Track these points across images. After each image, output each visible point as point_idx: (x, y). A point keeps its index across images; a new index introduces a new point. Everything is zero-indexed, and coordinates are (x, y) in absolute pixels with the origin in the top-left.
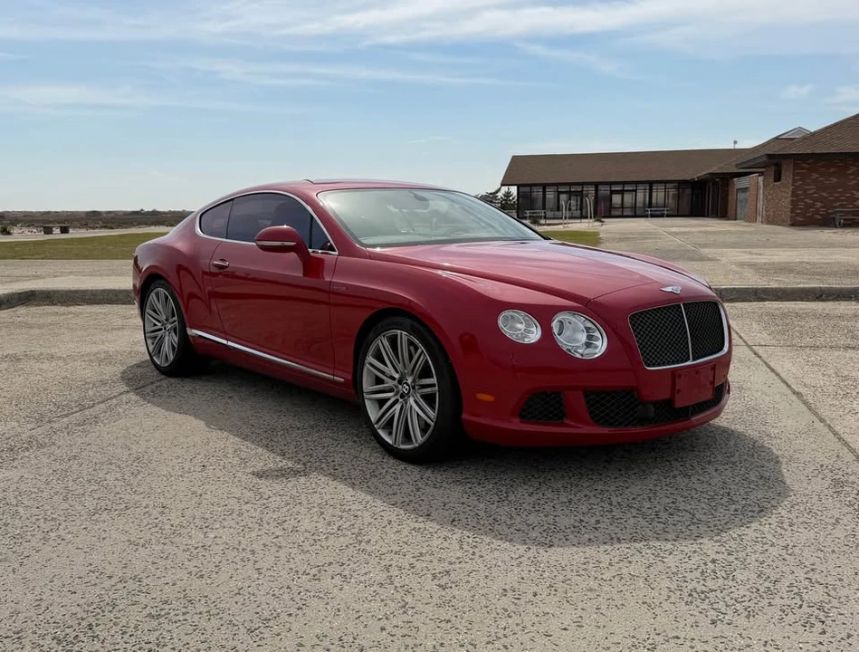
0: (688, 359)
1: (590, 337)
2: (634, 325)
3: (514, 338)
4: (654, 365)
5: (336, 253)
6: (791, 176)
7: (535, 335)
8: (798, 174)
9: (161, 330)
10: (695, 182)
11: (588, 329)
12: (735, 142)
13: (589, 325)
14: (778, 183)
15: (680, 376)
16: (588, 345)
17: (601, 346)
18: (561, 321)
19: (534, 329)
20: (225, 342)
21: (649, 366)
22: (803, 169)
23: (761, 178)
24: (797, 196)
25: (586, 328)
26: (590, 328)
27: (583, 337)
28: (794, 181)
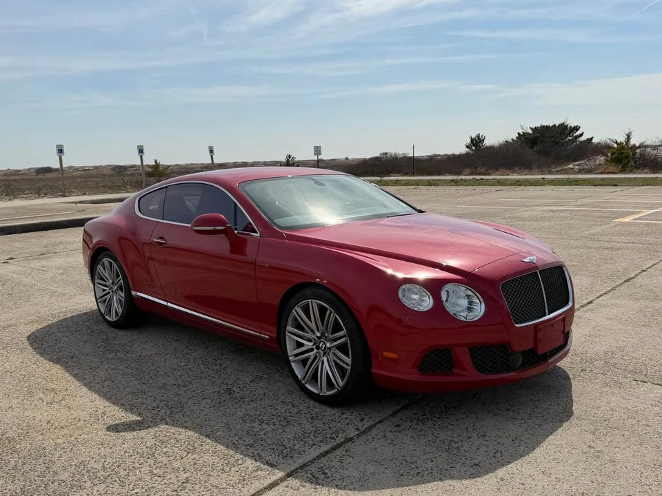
0: (545, 315)
1: (471, 303)
2: (504, 292)
3: (411, 306)
4: (521, 323)
5: (258, 235)
7: (427, 303)
9: (109, 293)
11: (468, 296)
13: (469, 293)
15: (540, 329)
16: (470, 309)
17: (480, 310)
18: (447, 291)
19: (427, 299)
20: (165, 303)
21: (517, 323)
25: (467, 295)
26: (470, 295)
27: (465, 302)
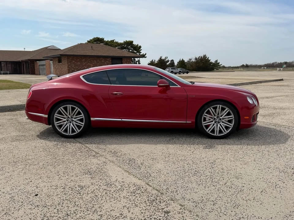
6: (67, 61)
8: (69, 61)
10: (20, 62)
12: (24, 49)
14: (61, 63)
22: (70, 59)
23: (51, 62)
24: (69, 68)
28: (68, 63)
